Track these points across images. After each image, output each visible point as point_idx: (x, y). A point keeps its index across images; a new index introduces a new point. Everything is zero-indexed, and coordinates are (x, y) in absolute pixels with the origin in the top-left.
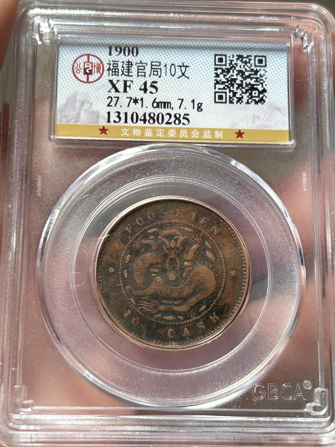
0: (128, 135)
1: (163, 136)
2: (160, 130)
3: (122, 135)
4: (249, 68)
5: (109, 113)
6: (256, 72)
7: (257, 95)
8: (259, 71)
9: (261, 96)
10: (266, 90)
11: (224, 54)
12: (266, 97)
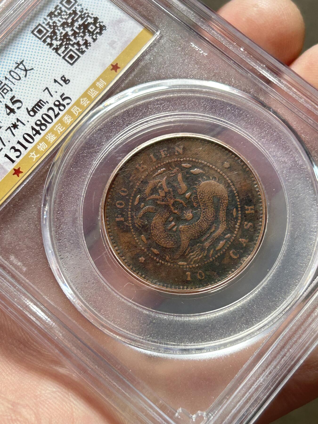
0: (39, 155)
1: (64, 128)
2: (57, 126)
3: (34, 160)
4: (67, 15)
5: (6, 156)
6: (75, 12)
7: (94, 28)
8: (76, 10)
9: (98, 25)
10: (97, 17)
11: (37, 25)
12: (102, 22)
